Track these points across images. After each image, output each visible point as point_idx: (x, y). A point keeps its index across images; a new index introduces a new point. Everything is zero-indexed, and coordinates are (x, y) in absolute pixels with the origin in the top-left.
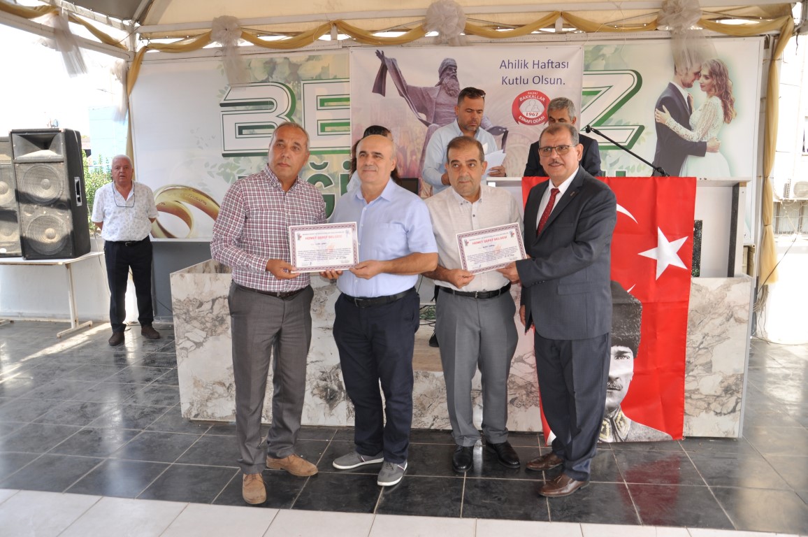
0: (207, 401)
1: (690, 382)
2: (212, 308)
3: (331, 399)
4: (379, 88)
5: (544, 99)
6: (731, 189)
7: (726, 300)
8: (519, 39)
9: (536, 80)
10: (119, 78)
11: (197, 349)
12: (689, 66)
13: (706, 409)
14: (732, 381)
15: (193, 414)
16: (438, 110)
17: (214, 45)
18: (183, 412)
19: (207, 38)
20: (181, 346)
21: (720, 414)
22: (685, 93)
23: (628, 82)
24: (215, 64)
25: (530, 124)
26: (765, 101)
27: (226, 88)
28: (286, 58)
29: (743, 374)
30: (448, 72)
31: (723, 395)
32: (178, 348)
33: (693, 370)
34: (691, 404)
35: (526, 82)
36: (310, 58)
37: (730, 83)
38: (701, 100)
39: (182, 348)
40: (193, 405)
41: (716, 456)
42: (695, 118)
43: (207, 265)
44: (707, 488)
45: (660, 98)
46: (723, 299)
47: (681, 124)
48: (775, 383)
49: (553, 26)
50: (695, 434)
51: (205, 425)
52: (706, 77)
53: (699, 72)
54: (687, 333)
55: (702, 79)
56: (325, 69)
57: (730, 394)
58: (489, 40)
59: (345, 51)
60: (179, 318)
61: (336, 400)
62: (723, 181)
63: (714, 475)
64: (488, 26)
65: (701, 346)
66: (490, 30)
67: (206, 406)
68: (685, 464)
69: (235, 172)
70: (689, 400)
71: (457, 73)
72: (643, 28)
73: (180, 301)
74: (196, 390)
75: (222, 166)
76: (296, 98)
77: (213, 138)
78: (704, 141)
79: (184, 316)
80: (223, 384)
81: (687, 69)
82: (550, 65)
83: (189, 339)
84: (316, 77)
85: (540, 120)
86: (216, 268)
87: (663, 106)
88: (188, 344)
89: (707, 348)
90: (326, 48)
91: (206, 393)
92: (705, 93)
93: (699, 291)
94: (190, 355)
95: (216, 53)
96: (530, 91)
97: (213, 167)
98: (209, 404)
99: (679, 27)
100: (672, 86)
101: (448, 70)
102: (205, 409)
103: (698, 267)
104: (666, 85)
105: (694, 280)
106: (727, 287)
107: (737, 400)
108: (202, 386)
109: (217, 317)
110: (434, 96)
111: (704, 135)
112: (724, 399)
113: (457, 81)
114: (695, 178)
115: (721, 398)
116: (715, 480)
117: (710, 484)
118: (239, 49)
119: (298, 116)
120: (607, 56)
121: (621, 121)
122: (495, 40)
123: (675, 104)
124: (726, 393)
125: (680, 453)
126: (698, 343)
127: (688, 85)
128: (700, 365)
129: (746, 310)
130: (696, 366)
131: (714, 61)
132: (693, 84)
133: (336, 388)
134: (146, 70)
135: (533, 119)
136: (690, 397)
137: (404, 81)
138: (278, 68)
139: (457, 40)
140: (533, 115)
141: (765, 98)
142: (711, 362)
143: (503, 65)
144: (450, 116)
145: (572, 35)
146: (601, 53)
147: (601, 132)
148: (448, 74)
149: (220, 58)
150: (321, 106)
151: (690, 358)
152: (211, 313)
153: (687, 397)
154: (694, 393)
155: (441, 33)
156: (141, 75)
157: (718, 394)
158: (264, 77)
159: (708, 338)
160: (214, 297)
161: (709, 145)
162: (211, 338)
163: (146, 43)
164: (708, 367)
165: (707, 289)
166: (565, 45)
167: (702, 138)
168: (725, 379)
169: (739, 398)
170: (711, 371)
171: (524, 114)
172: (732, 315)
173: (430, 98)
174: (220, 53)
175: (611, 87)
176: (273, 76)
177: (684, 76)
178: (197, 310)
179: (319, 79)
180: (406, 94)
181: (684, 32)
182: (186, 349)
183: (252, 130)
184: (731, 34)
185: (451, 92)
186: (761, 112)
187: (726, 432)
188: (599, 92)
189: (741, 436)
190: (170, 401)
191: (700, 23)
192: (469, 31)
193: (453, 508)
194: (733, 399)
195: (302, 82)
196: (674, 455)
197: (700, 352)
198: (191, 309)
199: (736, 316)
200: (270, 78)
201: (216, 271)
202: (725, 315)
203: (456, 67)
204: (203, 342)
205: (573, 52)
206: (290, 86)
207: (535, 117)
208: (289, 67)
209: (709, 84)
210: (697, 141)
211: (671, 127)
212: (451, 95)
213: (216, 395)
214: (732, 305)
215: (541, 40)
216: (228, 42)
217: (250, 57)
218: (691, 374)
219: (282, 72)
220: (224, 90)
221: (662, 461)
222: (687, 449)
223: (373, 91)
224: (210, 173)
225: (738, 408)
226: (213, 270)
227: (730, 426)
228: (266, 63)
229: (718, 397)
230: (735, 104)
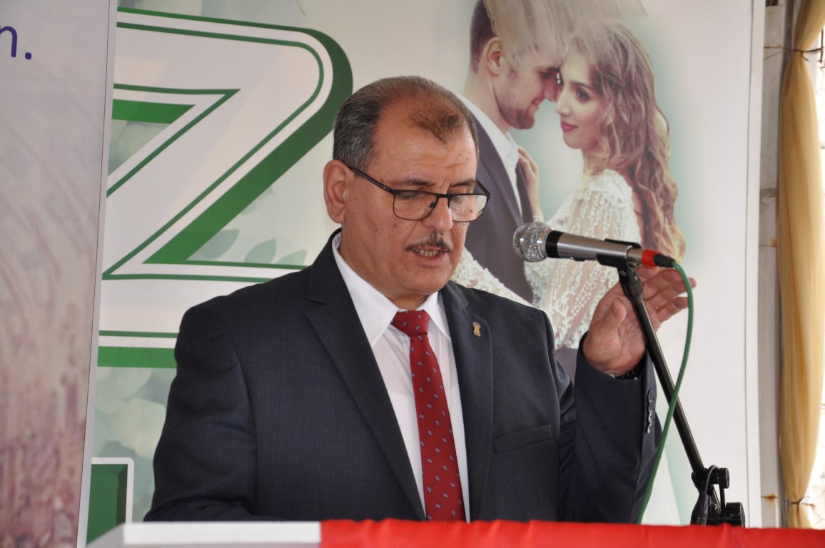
22: (507, 146)
37: (660, 122)
52: (583, 96)
53: (558, 69)
55: (567, 96)
92: (578, 153)
111: (574, 324)
121: (270, 246)
127: (519, 119)
132: (537, 117)
167: (570, 335)
175: (229, 93)
188: (183, 109)
209: (594, 119)
230: (677, 206)
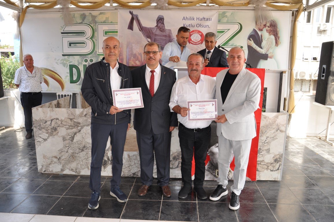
0: (49, 165)
1: (260, 157)
2: (51, 124)
3: (105, 164)
4: (131, 27)
5: (201, 34)
6: (279, 74)
7: (276, 122)
8: (191, 8)
9: (198, 26)
10: (15, 20)
11: (45, 142)
12: (262, 22)
13: (267, 169)
14: (278, 157)
15: (43, 171)
16: (156, 37)
17: (58, 6)
18: (38, 169)
19: (55, 4)
20: (37, 140)
21: (273, 170)
22: (260, 33)
23: (236, 28)
24: (59, 15)
25: (195, 44)
26: (292, 38)
27: (64, 26)
28: (90, 13)
29: (283, 154)
30: (160, 21)
31: (274, 163)
32: (36, 141)
33: (262, 152)
34: (261, 167)
35: (193, 26)
36: (101, 14)
37: (278, 30)
38: (266, 36)
39: (38, 142)
40: (43, 167)
41: (271, 189)
42: (264, 44)
43: (51, 104)
44: (267, 204)
45: (250, 35)
46: (275, 122)
47: (258, 46)
48: (294, 155)
49: (205, 3)
50: (262, 180)
51: (49, 175)
52: (269, 27)
53: (266, 25)
54: (259, 136)
55: (267, 28)
56: (107, 18)
57: (277, 162)
58: (178, 8)
59: (116, 11)
60: (36, 128)
61: (107, 165)
62: (276, 71)
63: (270, 198)
64: (178, 2)
65: (266, 142)
66: (178, 3)
67: (49, 167)
68: (258, 193)
69: (68, 63)
70: (260, 165)
71: (164, 22)
72: (242, 5)
73: (36, 120)
74: (44, 160)
75: (62, 60)
76: (95, 31)
77: (58, 47)
78: (267, 53)
79: (38, 127)
80: (56, 157)
81: (261, 23)
82: (204, 19)
83: (41, 137)
84: (103, 22)
85: (199, 43)
86: (55, 105)
87: (251, 38)
88: (40, 140)
89: (268, 143)
90: (108, 9)
91: (49, 161)
92: (268, 33)
93: (265, 118)
94: (42, 144)
95: (59, 10)
96: (195, 30)
97: (58, 60)
98: (50, 166)
99: (258, 5)
100: (254, 30)
101: (160, 20)
102: (48, 168)
103: (265, 108)
104: (252, 30)
105: (263, 113)
106: (277, 117)
107: (280, 165)
108: (47, 158)
109: (53, 128)
110: (154, 31)
111: (267, 51)
112: (274, 164)
113: (164, 25)
114: (264, 69)
115: (273, 164)
116: (270, 200)
117: (268, 202)
118: (69, 9)
119: (95, 39)
120: (228, 16)
121: (233, 44)
122: (181, 8)
123: (255, 38)
124: (275, 162)
125: (255, 188)
126: (264, 141)
127: (261, 30)
128: (265, 150)
129: (284, 127)
130: (263, 150)
131: (272, 20)
132: (263, 30)
133: (106, 159)
134: (28, 16)
135: (196, 42)
136: (260, 164)
137: (141, 24)
138: (87, 18)
139: (164, 7)
140: (196, 40)
141: (292, 37)
142: (269, 149)
143: (184, 19)
144: (161, 40)
145: (214, 7)
146: (225, 15)
147: (225, 48)
148: (160, 22)
149: (61, 12)
150: (105, 34)
151: (261, 147)
152: (51, 126)
153: (259, 164)
154: (262, 162)
155: (158, 4)
156: (25, 19)
157: (272, 162)
158: (81, 21)
159: (268, 139)
160: (52, 119)
161: (269, 55)
162: (51, 137)
163: (28, 4)
164: (268, 151)
165: (269, 117)
166: (210, 11)
167: (266, 52)
168: (275, 156)
169: (280, 164)
170: (269, 152)
171: (193, 40)
172: (279, 129)
173: (153, 32)
174: (61, 10)
175: (229, 29)
176: (85, 21)
177: (259, 26)
178: (44, 124)
179: (104, 23)
180: (142, 30)
181: (260, 7)
182: (40, 142)
183: (75, 44)
184: (279, 9)
185: (161, 30)
186: (290, 42)
187: (275, 178)
188: (224, 31)
189: (281, 180)
190: (34, 164)
191: (267, 4)
192: (169, 4)
193: (156, 215)
194: (278, 164)
195: (97, 24)
196: (253, 189)
197: (265, 144)
198: (41, 124)
199: (280, 129)
200: (83, 22)
201: (55, 106)
202: (276, 129)
203: (164, 19)
204: (47, 138)
205: (214, 14)
206: (92, 26)
207: (197, 41)
208: (92, 17)
209: (270, 30)
210: (264, 54)
211: (254, 47)
212: (161, 31)
213: (53, 162)
214: (279, 124)
215: (200, 9)
216: (64, 5)
217: (74, 12)
218: (261, 154)
219: (89, 19)
220: (63, 26)
221: (248, 192)
222: (258, 186)
223: (128, 29)
224: (57, 63)
225: (280, 168)
226: (54, 106)
227: (276, 176)
228: (81, 15)
229: (272, 163)
230: (280, 39)
